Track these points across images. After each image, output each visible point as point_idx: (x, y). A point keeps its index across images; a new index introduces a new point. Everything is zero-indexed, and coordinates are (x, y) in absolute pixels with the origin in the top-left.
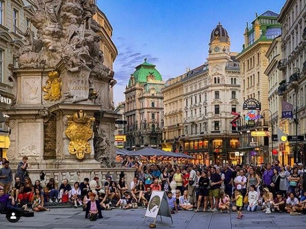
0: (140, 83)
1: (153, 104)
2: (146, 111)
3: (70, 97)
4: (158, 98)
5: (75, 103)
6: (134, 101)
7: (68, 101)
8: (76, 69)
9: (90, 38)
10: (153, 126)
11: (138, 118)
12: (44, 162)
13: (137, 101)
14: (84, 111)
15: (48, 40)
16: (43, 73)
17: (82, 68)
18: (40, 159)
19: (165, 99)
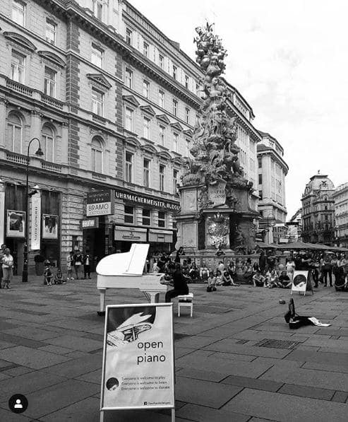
0: (314, 191)
1: (326, 207)
2: (319, 214)
3: (212, 203)
4: (330, 202)
5: (215, 208)
6: (310, 206)
7: (210, 207)
8: (215, 182)
9: (229, 159)
10: (327, 226)
11: (313, 220)
12: (198, 251)
13: (312, 206)
14: (221, 213)
15: (199, 164)
16: (198, 188)
17: (219, 181)
18: (196, 250)
19: (336, 202)
